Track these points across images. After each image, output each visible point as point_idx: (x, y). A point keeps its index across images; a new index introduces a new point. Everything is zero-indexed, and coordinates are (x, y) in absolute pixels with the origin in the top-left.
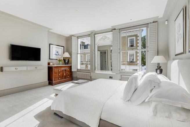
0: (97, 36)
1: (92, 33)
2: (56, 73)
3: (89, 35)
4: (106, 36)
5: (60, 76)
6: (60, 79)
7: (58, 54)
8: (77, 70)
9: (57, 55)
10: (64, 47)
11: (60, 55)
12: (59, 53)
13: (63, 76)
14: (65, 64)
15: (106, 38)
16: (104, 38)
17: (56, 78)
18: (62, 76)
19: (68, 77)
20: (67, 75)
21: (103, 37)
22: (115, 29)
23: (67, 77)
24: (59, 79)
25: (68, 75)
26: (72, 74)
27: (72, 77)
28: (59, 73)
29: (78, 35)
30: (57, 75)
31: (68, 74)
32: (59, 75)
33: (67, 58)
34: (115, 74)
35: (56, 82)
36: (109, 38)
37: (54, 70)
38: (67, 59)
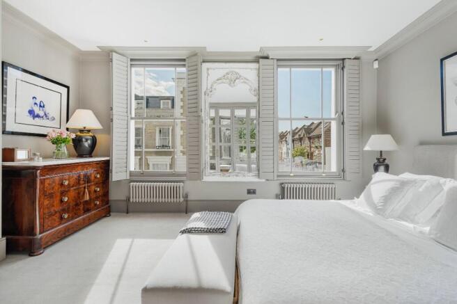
0: (208, 69)
1: (196, 55)
2: (51, 196)
3: (184, 60)
4: (237, 73)
5: (65, 206)
6: (68, 220)
7: (41, 114)
8: (131, 174)
9: (38, 116)
10: (68, 87)
11: (53, 119)
12: (47, 109)
13: (77, 205)
14: (80, 156)
15: (237, 78)
16: (233, 80)
17: (51, 215)
18: (72, 204)
19: (96, 205)
20: (94, 196)
21: (228, 74)
22: (267, 58)
23: (93, 205)
24: (61, 218)
25: (97, 198)
26: (108, 192)
27: (108, 202)
28: (63, 194)
29: (137, 52)
30: (56, 202)
31: (95, 191)
32: (62, 201)
33: (89, 131)
34: (264, 180)
35: (53, 235)
36: (247, 80)
37: (42, 182)
38: (88, 136)
